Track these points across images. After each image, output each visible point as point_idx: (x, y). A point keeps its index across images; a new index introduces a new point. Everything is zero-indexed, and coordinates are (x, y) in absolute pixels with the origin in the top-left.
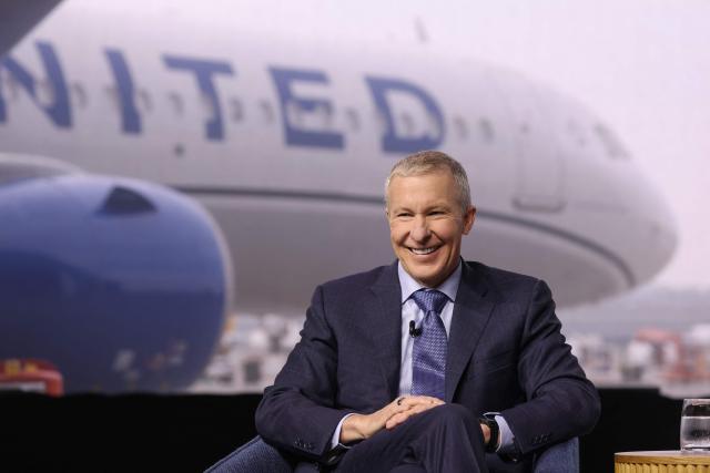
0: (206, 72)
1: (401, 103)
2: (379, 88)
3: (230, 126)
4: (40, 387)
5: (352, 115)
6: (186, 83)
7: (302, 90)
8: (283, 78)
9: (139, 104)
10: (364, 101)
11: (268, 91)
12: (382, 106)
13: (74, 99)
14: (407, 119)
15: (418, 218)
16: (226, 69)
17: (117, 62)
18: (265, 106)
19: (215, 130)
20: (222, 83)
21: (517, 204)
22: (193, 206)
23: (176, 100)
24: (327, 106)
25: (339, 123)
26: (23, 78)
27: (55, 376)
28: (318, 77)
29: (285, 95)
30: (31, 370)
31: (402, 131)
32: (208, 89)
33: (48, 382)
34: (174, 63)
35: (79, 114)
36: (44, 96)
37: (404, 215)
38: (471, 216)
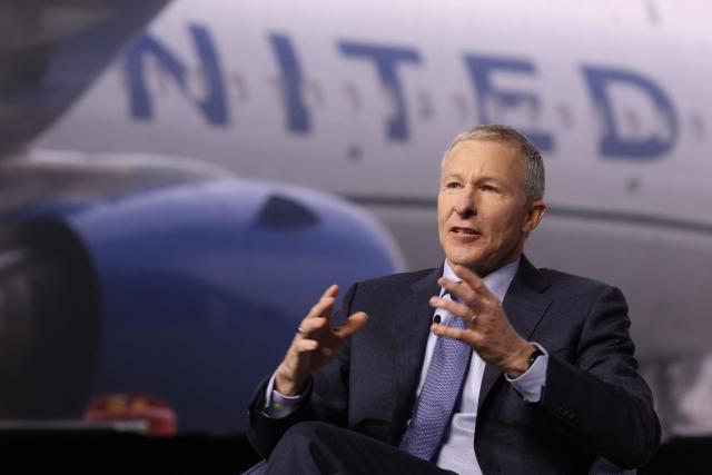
0: (388, 60)
1: (625, 98)
2: (598, 80)
3: (417, 126)
4: (141, 426)
5: (564, 112)
6: (364, 74)
7: (503, 81)
8: (480, 68)
9: (309, 98)
10: (579, 97)
11: (461, 83)
12: (601, 102)
13: (232, 92)
14: (633, 118)
15: (467, 188)
16: (411, 56)
17: (284, 49)
18: (459, 101)
19: (398, 129)
20: (406, 73)
23: (352, 93)
24: (533, 101)
25: (547, 122)
26: (173, 67)
27: (166, 415)
28: (523, 67)
29: (483, 88)
30: (140, 406)
31: (625, 130)
32: (390, 80)
33: (154, 422)
34: (351, 49)
35: (237, 109)
36: (197, 87)
37: (453, 185)
38: (537, 212)
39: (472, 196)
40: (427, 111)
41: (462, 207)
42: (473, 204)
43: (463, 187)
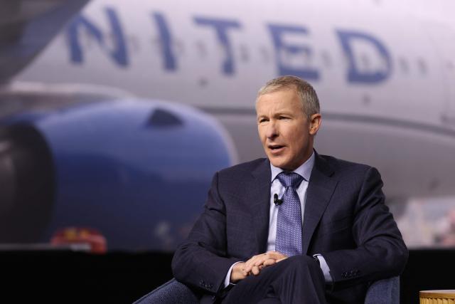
0: (222, 28)
1: (361, 49)
2: (345, 38)
3: (240, 66)
4: (86, 247)
5: (326, 57)
6: (208, 35)
7: (290, 39)
8: (277, 32)
9: (176, 50)
10: (334, 48)
11: (266, 40)
12: (347, 49)
13: (130, 47)
14: (365, 59)
15: (271, 121)
16: (235, 25)
17: (160, 21)
18: (263, 51)
19: (228, 68)
20: (235, 36)
21: (444, 119)
22: (210, 122)
23: (201, 47)
24: (307, 51)
25: (316, 63)
26: (95, 32)
27: (100, 240)
28: (301, 30)
29: (278, 43)
30: (84, 235)
31: (361, 67)
32: (223, 39)
33: (94, 244)
34: (201, 21)
35: (134, 58)
36: (110, 44)
38: (317, 121)
40: (245, 57)
41: (270, 133)
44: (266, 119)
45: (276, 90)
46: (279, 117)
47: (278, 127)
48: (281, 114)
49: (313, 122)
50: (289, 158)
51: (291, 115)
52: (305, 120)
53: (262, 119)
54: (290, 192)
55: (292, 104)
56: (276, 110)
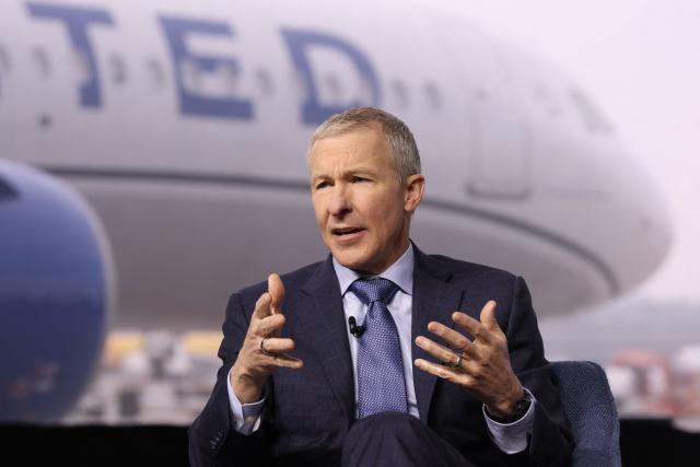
0: (80, 23)
1: (325, 61)
2: (298, 43)
3: (109, 89)
5: (264, 77)
6: (54, 36)
7: (199, 44)
8: (176, 31)
10: (278, 61)
11: (158, 47)
12: (301, 64)
14: (333, 83)
15: (338, 185)
16: (103, 18)
18: (154, 65)
19: (90, 95)
20: (99, 36)
21: (471, 191)
22: (67, 193)
23: (41, 57)
24: (232, 66)
25: (246, 88)
28: (220, 29)
29: (179, 51)
31: (326, 97)
32: (81, 44)
37: (323, 185)
38: (417, 186)
39: (343, 194)
40: (121, 77)
41: (336, 206)
42: (346, 201)
43: (332, 184)
44: (327, 182)
45: (346, 131)
46: (351, 178)
47: (351, 197)
48: (354, 172)
49: (411, 188)
50: (370, 250)
51: (373, 175)
52: (397, 184)
53: (322, 181)
54: (378, 311)
55: (374, 154)
56: (346, 165)
